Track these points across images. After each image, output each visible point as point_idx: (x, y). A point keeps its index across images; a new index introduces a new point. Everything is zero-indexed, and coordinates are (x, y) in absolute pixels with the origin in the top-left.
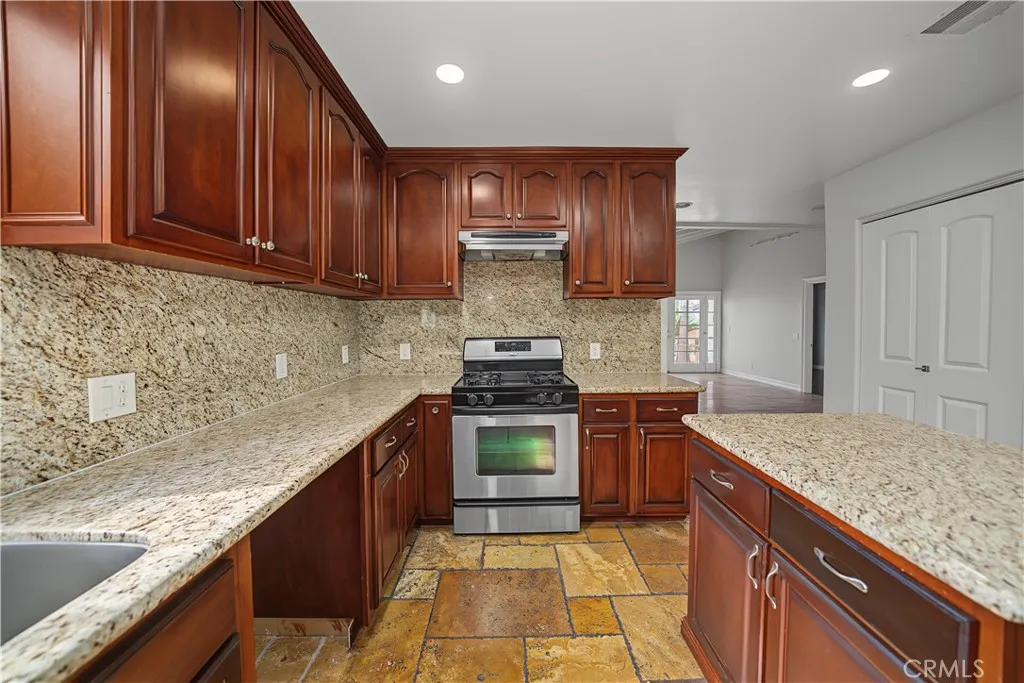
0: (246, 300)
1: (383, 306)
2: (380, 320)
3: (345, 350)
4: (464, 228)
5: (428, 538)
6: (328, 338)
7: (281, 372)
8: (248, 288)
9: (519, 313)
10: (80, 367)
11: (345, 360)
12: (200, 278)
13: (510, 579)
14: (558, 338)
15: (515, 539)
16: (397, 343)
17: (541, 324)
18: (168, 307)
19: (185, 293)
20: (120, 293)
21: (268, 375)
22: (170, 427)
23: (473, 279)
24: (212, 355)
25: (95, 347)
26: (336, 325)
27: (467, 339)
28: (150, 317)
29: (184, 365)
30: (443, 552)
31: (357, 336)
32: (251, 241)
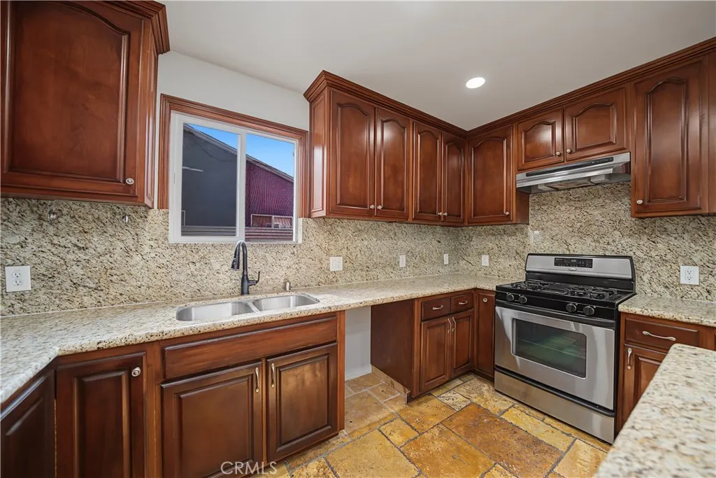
0: (385, 230)
1: (472, 230)
2: (470, 239)
3: (446, 257)
4: (520, 170)
5: (474, 382)
6: (434, 249)
7: (402, 264)
8: (387, 225)
9: (583, 234)
10: (328, 254)
11: (446, 262)
12: (366, 222)
13: (515, 433)
14: (630, 258)
15: (541, 416)
16: (480, 254)
17: (608, 244)
18: (354, 234)
19: (360, 228)
20: (339, 229)
21: (396, 265)
22: (353, 278)
23: (537, 208)
24: (370, 253)
25: (332, 247)
26: (439, 242)
27: (530, 254)
28: (348, 237)
29: (359, 256)
30: (481, 394)
31: (456, 249)
32: (372, 207)
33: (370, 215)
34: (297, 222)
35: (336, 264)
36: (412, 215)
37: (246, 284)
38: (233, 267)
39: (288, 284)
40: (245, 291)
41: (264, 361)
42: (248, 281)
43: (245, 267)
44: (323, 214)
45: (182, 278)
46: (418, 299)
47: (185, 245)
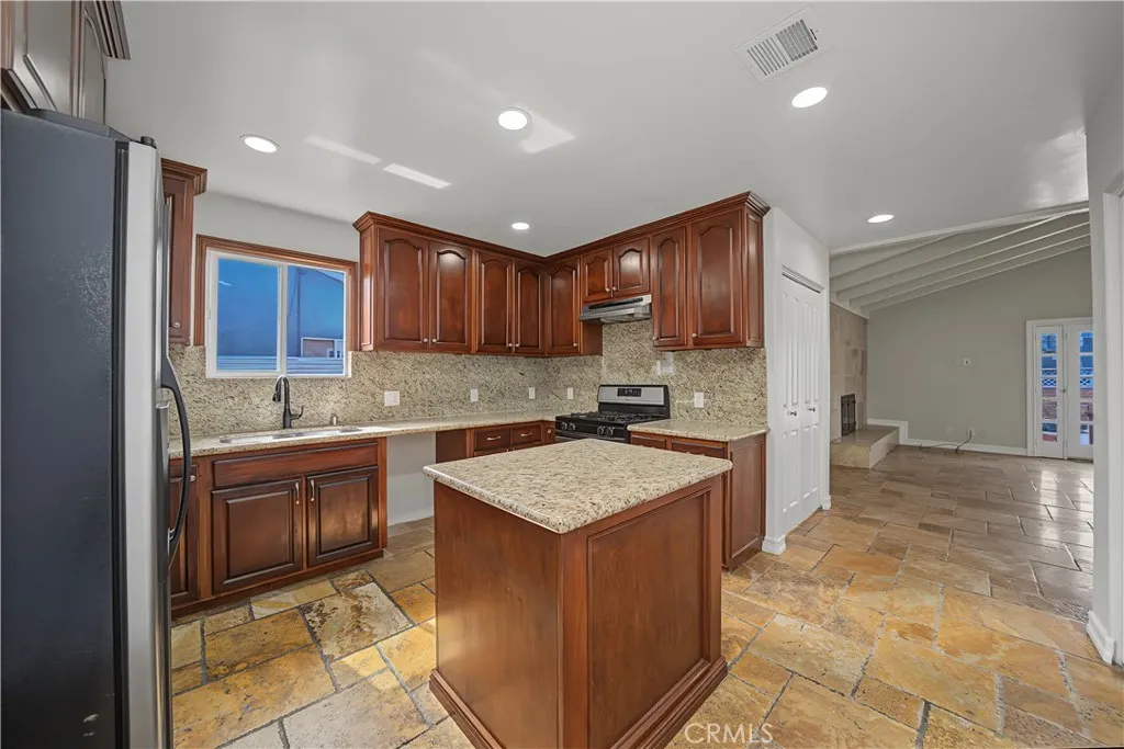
1: (560, 361)
2: (558, 371)
4: (585, 302)
6: (515, 382)
7: (475, 398)
8: (454, 356)
10: (383, 387)
11: (531, 397)
14: (666, 386)
16: (566, 387)
18: (413, 367)
20: (395, 362)
21: (466, 399)
22: (412, 413)
23: (608, 339)
24: (433, 387)
25: (387, 381)
26: (522, 374)
27: (601, 385)
28: (406, 371)
29: (420, 389)
31: (545, 382)
32: (425, 340)
33: (424, 348)
34: (347, 355)
35: (391, 398)
36: (475, 347)
37: (288, 419)
38: (274, 399)
39: (335, 419)
40: (288, 425)
41: (304, 478)
42: (291, 415)
43: (287, 401)
44: (371, 348)
45: (220, 412)
46: (470, 429)
47: (222, 380)
